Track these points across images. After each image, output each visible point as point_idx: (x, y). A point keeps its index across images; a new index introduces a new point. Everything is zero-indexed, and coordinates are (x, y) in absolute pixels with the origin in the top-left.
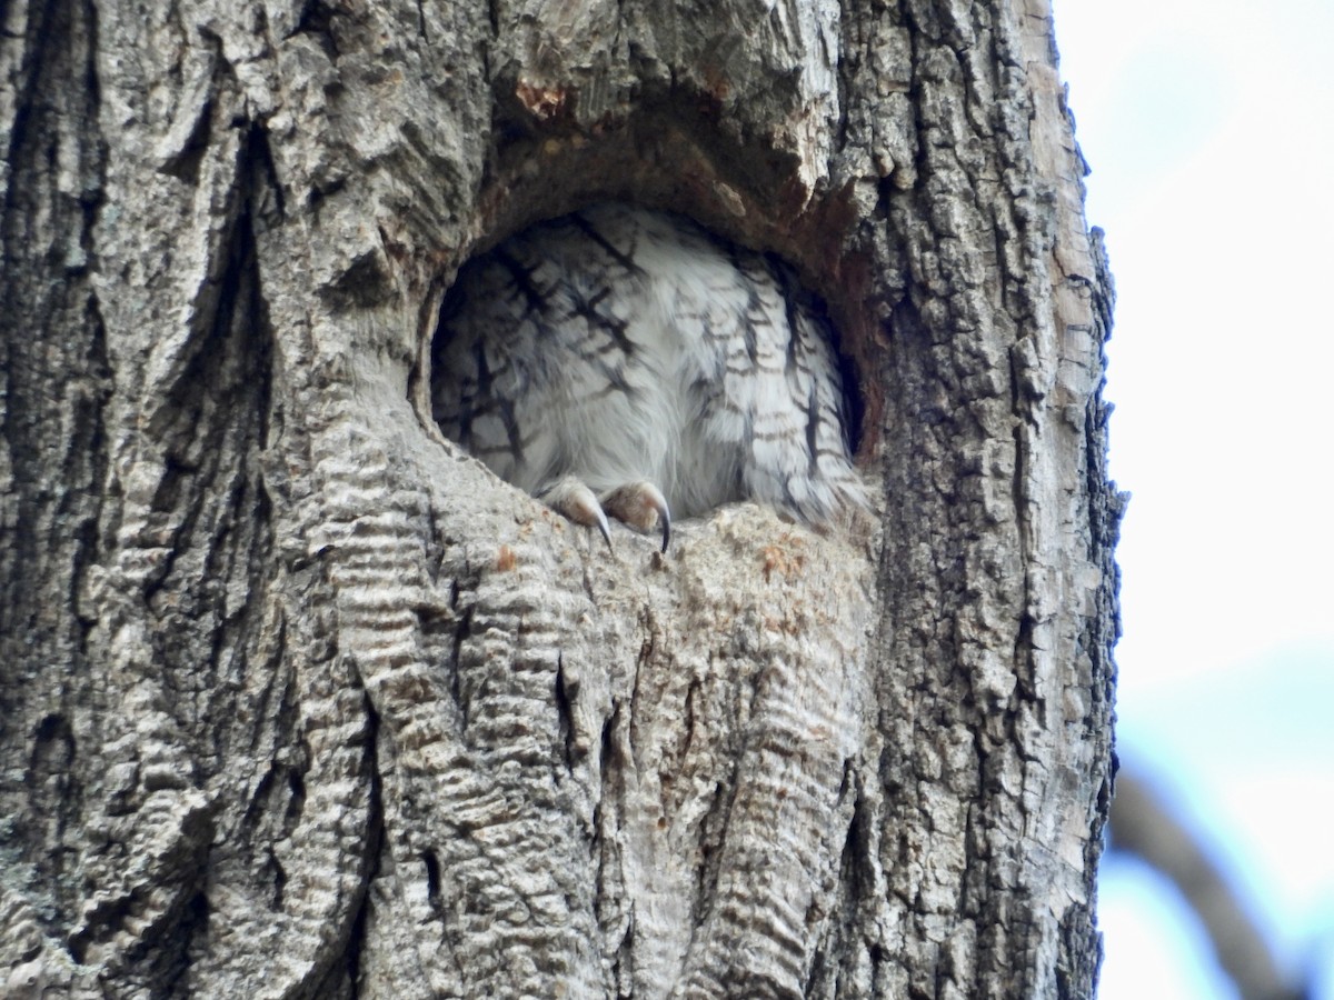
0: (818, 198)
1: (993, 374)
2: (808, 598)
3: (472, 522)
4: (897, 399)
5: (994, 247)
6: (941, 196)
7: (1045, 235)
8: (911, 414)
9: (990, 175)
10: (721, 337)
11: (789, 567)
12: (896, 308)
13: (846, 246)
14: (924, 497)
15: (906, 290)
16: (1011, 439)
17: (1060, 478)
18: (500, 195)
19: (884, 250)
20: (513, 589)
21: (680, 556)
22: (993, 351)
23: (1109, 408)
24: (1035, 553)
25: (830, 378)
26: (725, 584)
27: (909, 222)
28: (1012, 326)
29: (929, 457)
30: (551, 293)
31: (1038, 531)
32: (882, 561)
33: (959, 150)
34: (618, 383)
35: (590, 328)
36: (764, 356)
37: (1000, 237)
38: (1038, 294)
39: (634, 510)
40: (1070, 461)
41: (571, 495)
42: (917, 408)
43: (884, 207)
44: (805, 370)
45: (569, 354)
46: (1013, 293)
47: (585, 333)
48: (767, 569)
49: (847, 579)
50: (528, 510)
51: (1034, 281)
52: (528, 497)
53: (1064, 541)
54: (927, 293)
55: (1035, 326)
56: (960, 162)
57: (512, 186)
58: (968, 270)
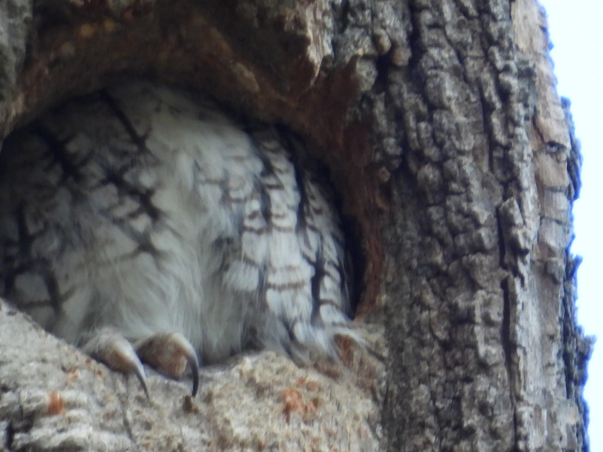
0: (324, 75)
1: (484, 233)
2: (323, 436)
3: (25, 371)
4: (397, 255)
5: (481, 117)
6: (434, 72)
7: (526, 106)
8: (409, 268)
9: (476, 52)
10: (238, 201)
11: (306, 409)
12: (395, 173)
13: (348, 117)
14: (422, 344)
15: (403, 157)
16: (500, 290)
17: (543, 324)
18: (40, 75)
19: (383, 122)
20: (61, 431)
21: (208, 399)
22: (483, 212)
23: (578, 261)
24: (522, 393)
25: (334, 237)
26: (250, 425)
27: (406, 96)
28: (499, 189)
29: (425, 307)
30: (84, 162)
31: (525, 373)
32: (385, 402)
33: (450, 31)
34: (145, 246)
35: (120, 194)
36: (278, 216)
37: (487, 108)
38: (521, 159)
39: (166, 358)
40: (552, 309)
41: (109, 345)
42: (415, 263)
43: (383, 82)
44: (313, 229)
45: (103, 219)
46: (499, 159)
47: (115, 200)
48: (287, 410)
49: (356, 418)
50: (72, 359)
51: (518, 148)
52: (72, 347)
53: (548, 382)
54: (422, 159)
55: (519, 188)
56: (449, 41)
57: (51, 65)
58: (459, 138)
